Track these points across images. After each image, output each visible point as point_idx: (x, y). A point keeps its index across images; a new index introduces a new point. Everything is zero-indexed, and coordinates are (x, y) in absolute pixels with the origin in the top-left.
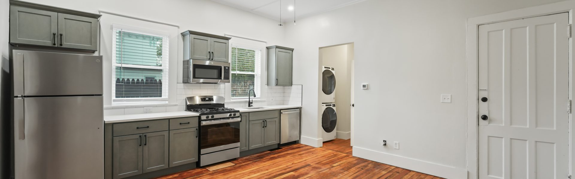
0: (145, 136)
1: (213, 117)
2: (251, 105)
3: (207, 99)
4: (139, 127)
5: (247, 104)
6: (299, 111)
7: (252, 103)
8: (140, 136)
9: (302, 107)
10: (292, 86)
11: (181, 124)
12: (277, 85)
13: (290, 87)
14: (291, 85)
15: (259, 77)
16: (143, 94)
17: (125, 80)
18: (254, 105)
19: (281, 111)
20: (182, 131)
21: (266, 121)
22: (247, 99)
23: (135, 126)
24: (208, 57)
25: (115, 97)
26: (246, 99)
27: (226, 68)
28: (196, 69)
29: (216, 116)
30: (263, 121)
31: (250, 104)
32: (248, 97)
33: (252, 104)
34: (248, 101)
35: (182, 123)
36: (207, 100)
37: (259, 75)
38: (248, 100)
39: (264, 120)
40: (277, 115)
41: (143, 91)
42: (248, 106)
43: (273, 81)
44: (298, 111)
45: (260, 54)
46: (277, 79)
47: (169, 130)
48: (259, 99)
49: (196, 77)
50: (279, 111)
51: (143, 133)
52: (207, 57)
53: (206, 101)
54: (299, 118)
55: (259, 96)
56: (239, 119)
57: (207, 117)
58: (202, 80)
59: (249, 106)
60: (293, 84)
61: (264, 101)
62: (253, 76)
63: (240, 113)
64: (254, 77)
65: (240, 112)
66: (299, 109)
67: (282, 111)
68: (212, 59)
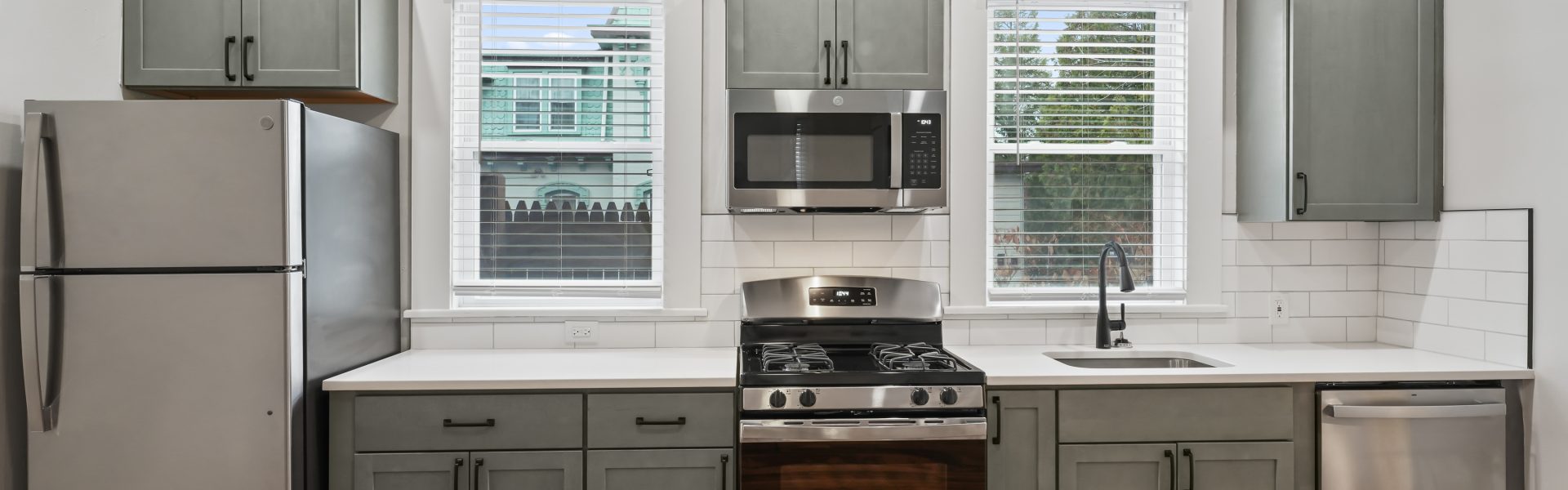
0: (480, 463)
1: (807, 399)
2: (1114, 335)
3: (840, 294)
4: (455, 419)
5: (1093, 331)
6: (1501, 409)
7: (1120, 325)
8: (460, 463)
9: (1529, 383)
10: (1445, 216)
11: (640, 421)
12: (1299, 212)
13: (1423, 228)
14: (1437, 209)
15: (1179, 169)
16: (566, 263)
17: (507, 206)
18: (1141, 340)
19: (1324, 393)
20: (647, 459)
21: (1187, 453)
22: (1089, 297)
23: (438, 412)
24: (822, 75)
25: (478, 274)
26: (1081, 296)
27: (924, 122)
28: (753, 141)
29: (827, 397)
30: (1168, 454)
31: (1107, 327)
32: (1096, 290)
33: (1127, 333)
34: (1097, 311)
35: (646, 420)
36: (843, 298)
37: (1179, 158)
38: (1096, 304)
39: (1172, 447)
40: (1286, 417)
41: (566, 251)
42: (1094, 341)
43: (1275, 191)
44: (1495, 405)
45: (1180, 28)
46: (1299, 176)
47: (584, 449)
48: (1179, 303)
49: (751, 178)
50: (1306, 397)
51: (470, 451)
52: (816, 69)
53: (836, 303)
54: (1499, 459)
55: (1179, 285)
56: (977, 429)
57: (778, 399)
58: (795, 197)
59: (1103, 341)
60: (1450, 200)
61: (1220, 317)
62: (1143, 167)
63: (988, 389)
64: (1149, 171)
65: (989, 383)
66: (1499, 393)
67: (1329, 398)
68: (845, 82)
